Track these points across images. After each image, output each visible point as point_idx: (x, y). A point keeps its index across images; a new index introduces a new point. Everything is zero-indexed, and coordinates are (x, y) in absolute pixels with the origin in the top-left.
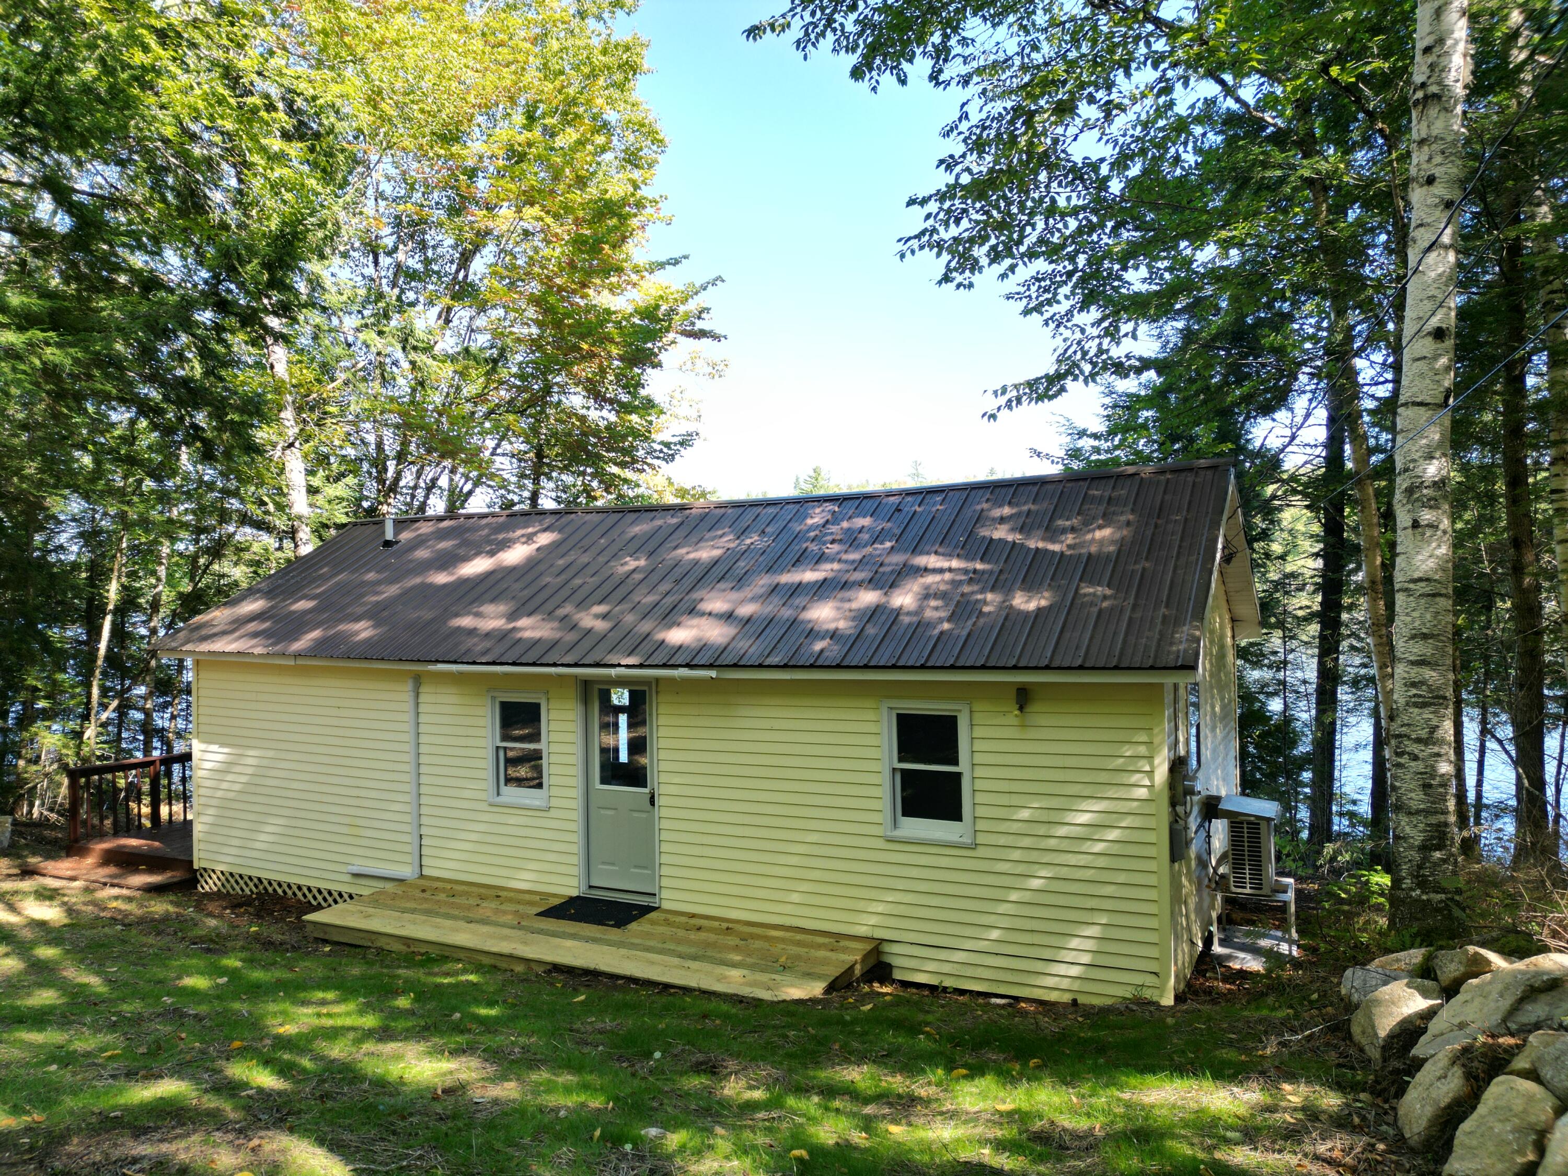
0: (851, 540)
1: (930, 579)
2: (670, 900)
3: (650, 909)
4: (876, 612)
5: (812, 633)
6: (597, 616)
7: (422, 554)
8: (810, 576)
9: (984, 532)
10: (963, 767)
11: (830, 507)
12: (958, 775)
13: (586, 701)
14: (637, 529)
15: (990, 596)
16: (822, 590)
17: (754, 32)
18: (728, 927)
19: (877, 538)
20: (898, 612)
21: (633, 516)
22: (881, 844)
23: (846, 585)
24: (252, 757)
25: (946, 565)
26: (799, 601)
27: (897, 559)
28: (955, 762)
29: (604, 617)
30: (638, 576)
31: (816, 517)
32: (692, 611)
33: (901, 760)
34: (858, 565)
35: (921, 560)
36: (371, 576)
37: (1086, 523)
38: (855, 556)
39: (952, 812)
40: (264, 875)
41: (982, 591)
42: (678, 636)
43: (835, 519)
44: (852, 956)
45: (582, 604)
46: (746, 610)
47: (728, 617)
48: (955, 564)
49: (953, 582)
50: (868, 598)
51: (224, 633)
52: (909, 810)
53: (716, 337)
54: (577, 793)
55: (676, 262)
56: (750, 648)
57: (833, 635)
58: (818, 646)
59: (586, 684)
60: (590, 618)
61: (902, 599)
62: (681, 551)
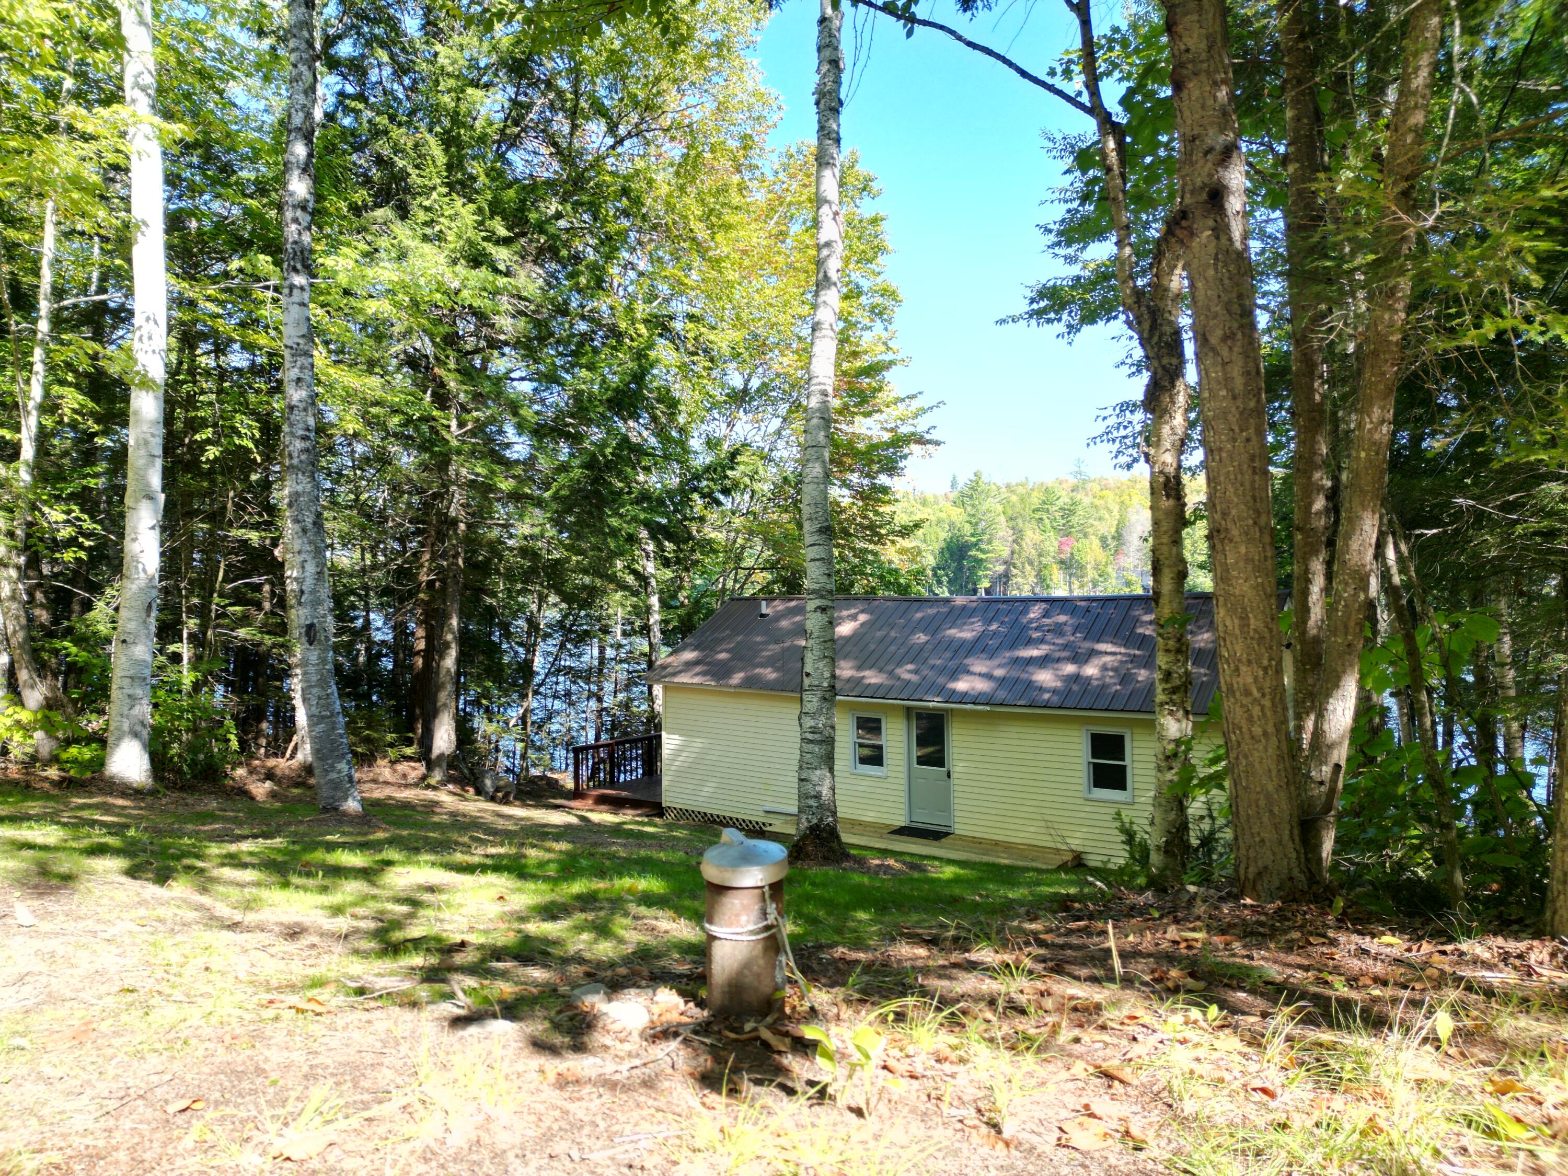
0: (1058, 630)
1: (1108, 659)
2: (960, 828)
3: (947, 834)
4: (1076, 678)
5: (1041, 689)
6: (910, 672)
7: (784, 623)
8: (1035, 653)
9: (1140, 630)
10: (1127, 762)
11: (1044, 605)
12: (1124, 767)
13: (908, 718)
14: (919, 615)
15: (1143, 672)
16: (1044, 662)
18: (997, 843)
19: (1076, 630)
20: (1089, 679)
21: (917, 604)
22: (1081, 801)
23: (1058, 660)
24: (698, 743)
25: (1117, 650)
26: (1031, 669)
27: (1087, 645)
28: (1123, 759)
29: (916, 672)
30: (930, 647)
31: (1035, 612)
32: (968, 672)
33: (1094, 756)
34: (1065, 647)
35: (1102, 647)
36: (759, 639)
37: (1200, 627)
38: (1060, 641)
39: (1123, 787)
40: (708, 811)
41: (1139, 667)
42: (962, 685)
43: (1046, 614)
44: (1068, 857)
45: (899, 664)
46: (999, 673)
47: (988, 676)
48: (1123, 650)
49: (1121, 662)
50: (1070, 669)
51: (680, 672)
52: (1096, 786)
54: (904, 769)
56: (1001, 695)
57: (1054, 691)
58: (1046, 696)
59: (909, 709)
60: (906, 672)
61: (1091, 670)
62: (952, 632)
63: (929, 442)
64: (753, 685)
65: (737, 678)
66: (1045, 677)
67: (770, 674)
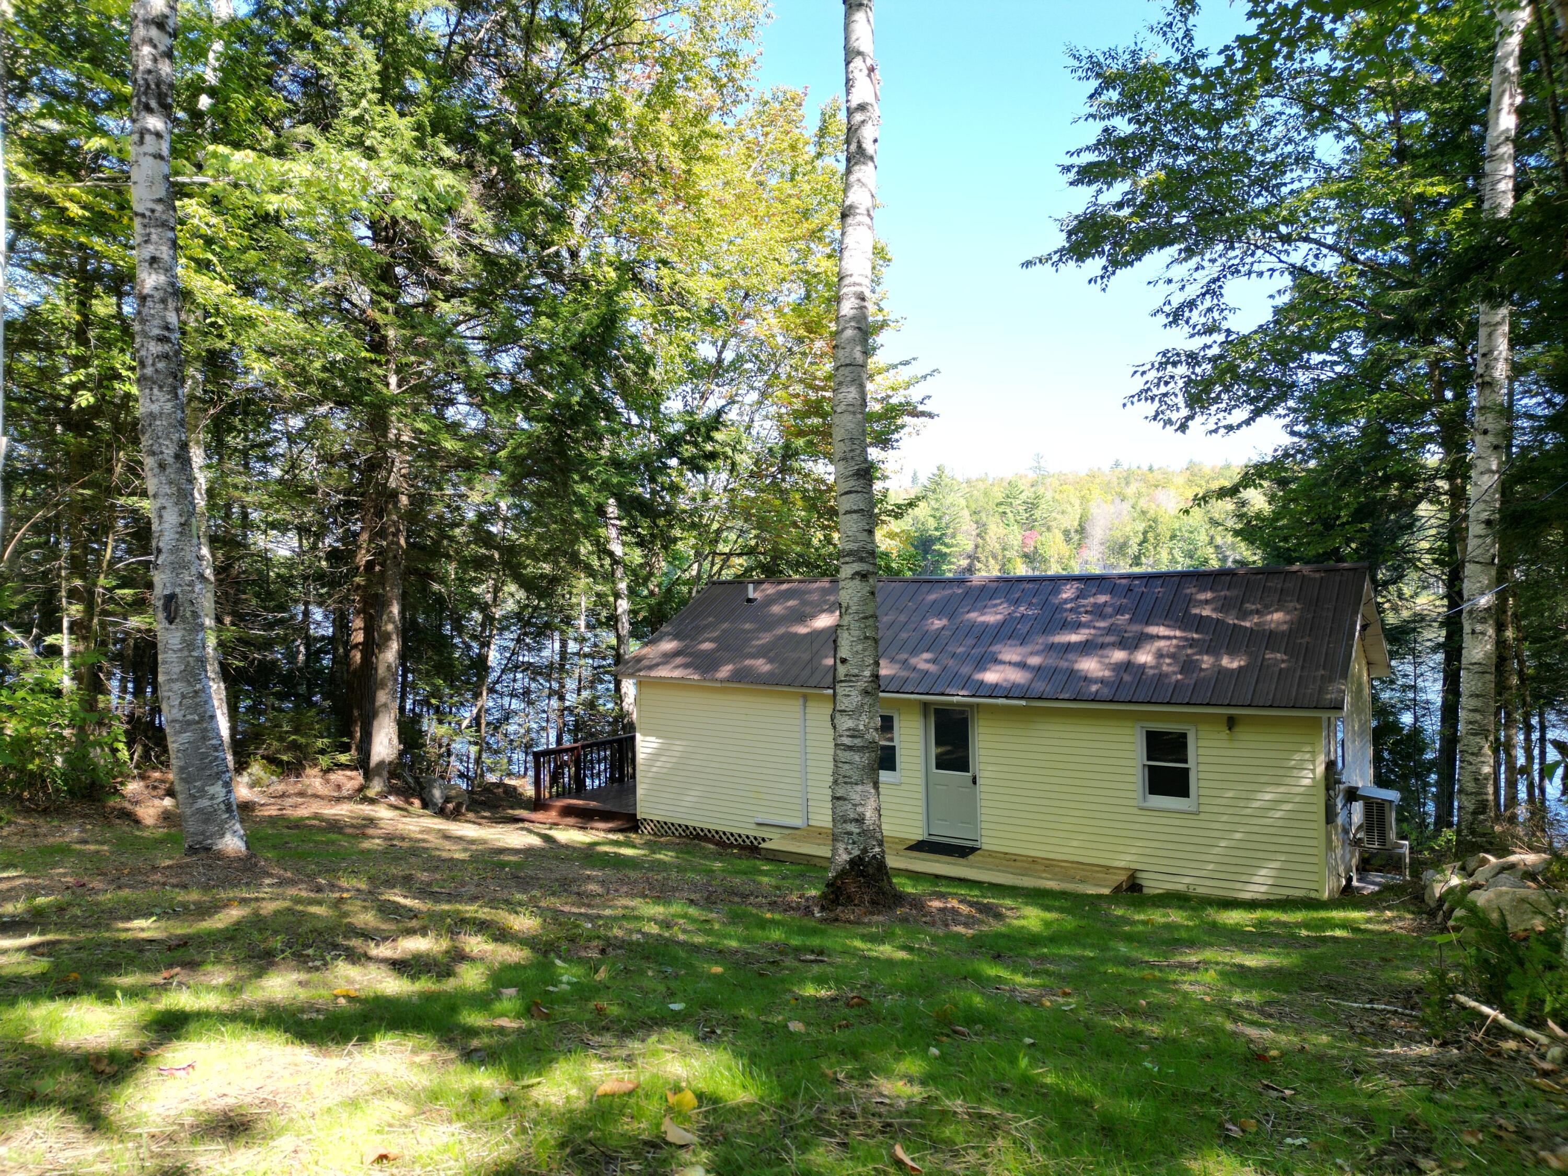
0: (1098, 612)
1: (1162, 643)
2: (988, 843)
3: (973, 850)
4: (1127, 666)
5: (1086, 679)
6: (928, 661)
7: (776, 609)
8: (1074, 638)
9: (1196, 611)
10: (1191, 764)
11: (1076, 585)
12: (1186, 771)
13: (926, 716)
14: (932, 597)
15: (1206, 658)
16: (1086, 648)
17: (1028, 264)
18: (1034, 861)
19: (1119, 611)
20: (1143, 666)
21: (930, 585)
22: (1136, 811)
23: (1103, 646)
24: (678, 747)
25: (1172, 633)
26: (1071, 656)
27: (1136, 628)
28: (1186, 761)
29: (934, 661)
30: (947, 633)
31: (1068, 593)
32: (997, 661)
33: (1149, 759)
34: (1109, 631)
35: (1153, 630)
36: (747, 626)
37: (1266, 607)
38: (1102, 624)
39: (1183, 792)
40: (689, 823)
41: (1200, 653)
42: (991, 676)
43: (1080, 595)
44: (1122, 877)
45: (914, 652)
46: (1035, 661)
47: (1022, 665)
48: (1178, 633)
49: (1177, 646)
50: (1119, 655)
51: (657, 665)
52: (1153, 791)
53: (930, 415)
54: (921, 774)
55: (906, 363)
56: (1040, 687)
57: (1102, 681)
58: (1094, 688)
59: (926, 705)
60: (923, 662)
61: (1144, 657)
62: (973, 615)
63: (923, 414)
64: (742, 678)
65: (725, 671)
66: (1090, 665)
67: (762, 665)
